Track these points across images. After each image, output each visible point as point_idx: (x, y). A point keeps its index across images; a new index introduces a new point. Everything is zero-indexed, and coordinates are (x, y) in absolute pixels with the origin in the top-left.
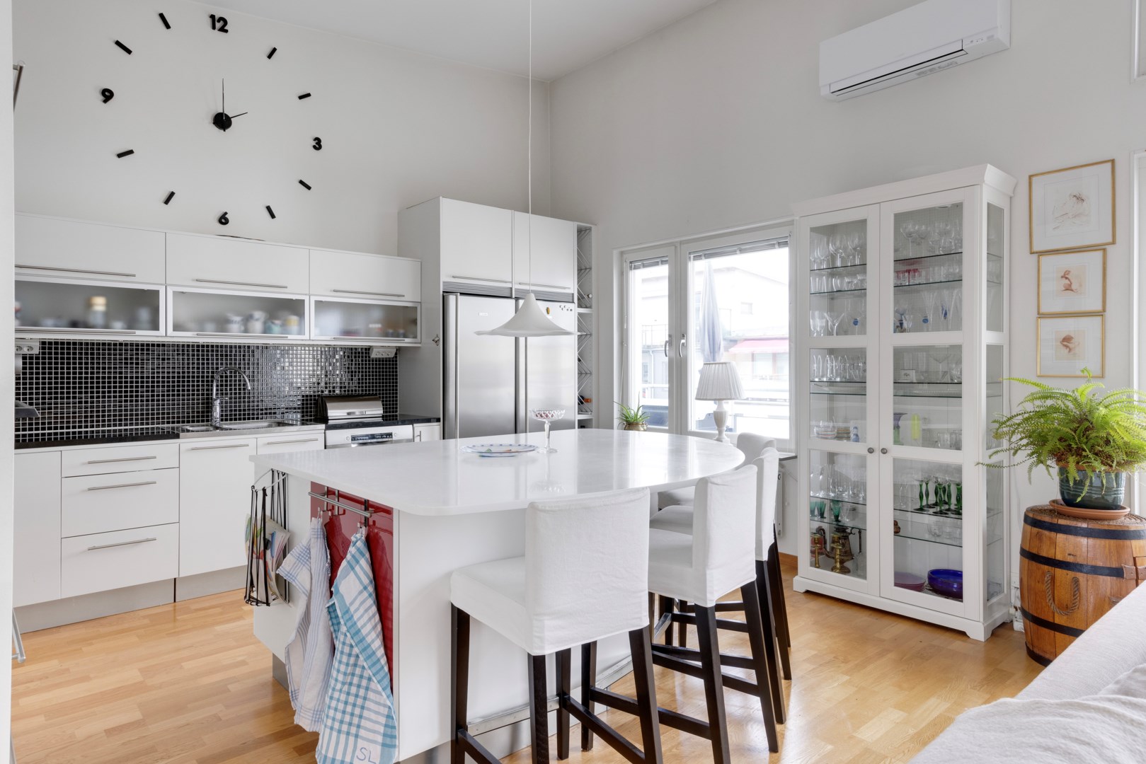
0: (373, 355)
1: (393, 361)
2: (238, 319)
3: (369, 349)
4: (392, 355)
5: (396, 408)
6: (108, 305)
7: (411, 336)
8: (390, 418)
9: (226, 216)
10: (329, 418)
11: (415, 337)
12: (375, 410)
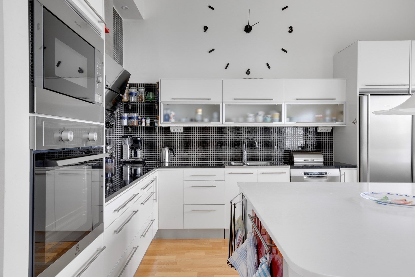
0: (319, 131)
1: (330, 134)
2: (251, 115)
3: (317, 128)
4: (330, 131)
5: (332, 158)
6: (203, 112)
7: (340, 120)
8: (328, 163)
9: (249, 70)
10: (295, 162)
11: (342, 121)
12: (319, 159)
